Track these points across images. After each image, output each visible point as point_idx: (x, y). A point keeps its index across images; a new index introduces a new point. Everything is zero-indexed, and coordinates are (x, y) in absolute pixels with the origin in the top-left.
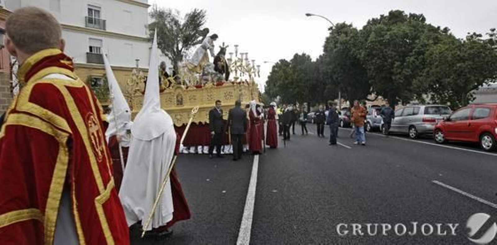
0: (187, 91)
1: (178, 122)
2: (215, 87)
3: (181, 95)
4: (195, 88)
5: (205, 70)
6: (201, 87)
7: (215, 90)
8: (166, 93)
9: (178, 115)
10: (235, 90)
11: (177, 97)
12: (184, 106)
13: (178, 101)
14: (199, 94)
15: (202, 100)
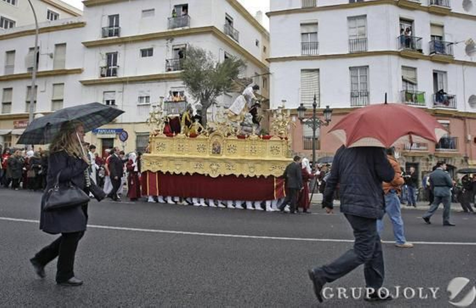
0: (227, 140)
1: (213, 173)
2: (261, 139)
3: (219, 144)
4: (236, 138)
5: (245, 120)
6: (244, 138)
7: (260, 143)
8: (200, 139)
9: (213, 165)
10: (283, 145)
11: (213, 145)
12: (221, 155)
13: (214, 149)
14: (240, 144)
15: (244, 151)
